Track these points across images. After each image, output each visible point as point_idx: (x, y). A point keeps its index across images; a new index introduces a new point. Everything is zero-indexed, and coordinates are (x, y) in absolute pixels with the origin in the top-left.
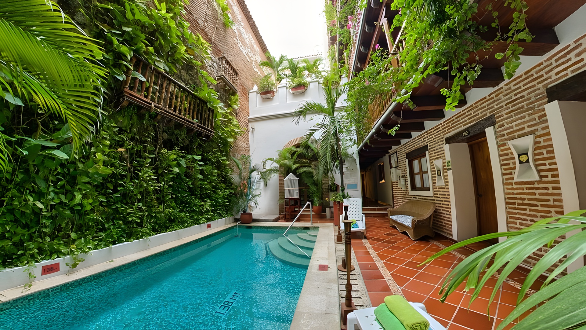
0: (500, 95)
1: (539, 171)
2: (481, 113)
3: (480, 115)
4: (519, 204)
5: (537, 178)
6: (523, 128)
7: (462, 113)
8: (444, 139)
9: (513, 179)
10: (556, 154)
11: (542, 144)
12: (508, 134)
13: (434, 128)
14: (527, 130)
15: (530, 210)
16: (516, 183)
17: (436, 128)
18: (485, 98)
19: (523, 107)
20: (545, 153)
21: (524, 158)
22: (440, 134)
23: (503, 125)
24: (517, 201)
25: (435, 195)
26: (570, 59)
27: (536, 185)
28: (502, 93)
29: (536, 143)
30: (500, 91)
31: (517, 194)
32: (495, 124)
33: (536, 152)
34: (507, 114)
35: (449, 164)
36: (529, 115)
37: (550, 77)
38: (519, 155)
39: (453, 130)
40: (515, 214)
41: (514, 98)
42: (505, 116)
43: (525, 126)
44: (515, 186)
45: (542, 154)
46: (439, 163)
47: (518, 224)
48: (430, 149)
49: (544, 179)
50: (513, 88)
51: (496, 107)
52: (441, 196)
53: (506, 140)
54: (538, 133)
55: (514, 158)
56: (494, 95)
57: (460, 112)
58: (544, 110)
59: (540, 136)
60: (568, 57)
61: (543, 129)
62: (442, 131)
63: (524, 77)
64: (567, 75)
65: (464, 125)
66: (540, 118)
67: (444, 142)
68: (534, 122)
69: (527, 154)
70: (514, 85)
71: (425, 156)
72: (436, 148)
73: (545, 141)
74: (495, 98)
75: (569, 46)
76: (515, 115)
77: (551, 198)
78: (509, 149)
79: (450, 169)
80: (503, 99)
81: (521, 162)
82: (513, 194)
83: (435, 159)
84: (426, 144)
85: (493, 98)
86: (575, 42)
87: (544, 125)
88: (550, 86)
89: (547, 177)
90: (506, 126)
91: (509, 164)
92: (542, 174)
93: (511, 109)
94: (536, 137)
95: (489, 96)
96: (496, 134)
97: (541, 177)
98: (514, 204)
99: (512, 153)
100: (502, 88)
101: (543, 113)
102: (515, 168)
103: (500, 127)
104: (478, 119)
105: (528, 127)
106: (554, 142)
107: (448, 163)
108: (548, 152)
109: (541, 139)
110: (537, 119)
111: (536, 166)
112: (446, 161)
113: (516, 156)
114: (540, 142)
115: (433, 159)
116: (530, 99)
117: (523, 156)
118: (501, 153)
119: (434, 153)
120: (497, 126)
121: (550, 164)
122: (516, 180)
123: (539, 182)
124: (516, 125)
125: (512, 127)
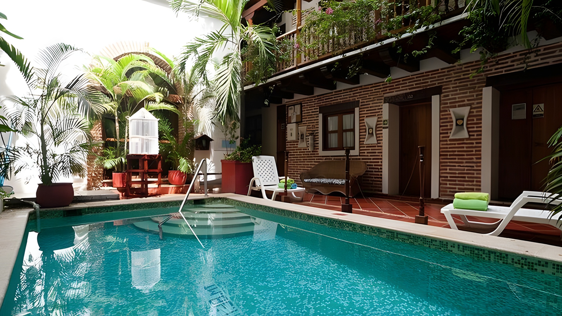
0: (451, 72)
1: (469, 132)
2: (431, 82)
3: (429, 83)
4: (450, 155)
5: (467, 136)
6: (464, 101)
7: (411, 77)
8: (383, 98)
9: (448, 137)
10: (483, 121)
11: (475, 114)
12: (450, 103)
13: (372, 84)
14: (466, 102)
15: (459, 159)
16: (450, 140)
17: (376, 85)
18: (438, 70)
19: (467, 85)
20: (475, 119)
21: (460, 122)
22: (379, 92)
23: (448, 96)
24: (448, 153)
25: (361, 154)
26: (507, 62)
27: (465, 141)
28: (453, 70)
29: (470, 112)
30: (452, 69)
31: (450, 148)
32: (442, 94)
33: (469, 118)
34: (453, 87)
35: (386, 122)
36: (470, 92)
37: (491, 70)
38: (457, 120)
39: (396, 91)
40: (447, 162)
41: (462, 77)
42: (452, 89)
43: (466, 99)
44: (449, 142)
45: (473, 120)
46: (372, 122)
47: (448, 170)
48: (361, 105)
49: (472, 137)
50: (464, 69)
51: (445, 80)
52: (369, 154)
53: (448, 107)
54: (473, 106)
55: (452, 122)
56: (446, 70)
57: (409, 76)
58: (482, 90)
59: (475, 108)
60: (507, 60)
61: (478, 103)
62: (382, 90)
63: (474, 64)
64: (502, 72)
65: (409, 89)
66: (477, 95)
67: (383, 101)
68: (473, 98)
69: (463, 119)
70: (465, 68)
71: (353, 112)
72: (371, 105)
73: (477, 112)
74: (446, 73)
75: (510, 54)
76: (460, 90)
77: (474, 149)
78: (450, 114)
79: (386, 128)
80: (453, 75)
81: (457, 125)
82: (447, 148)
83: (367, 116)
84: (357, 100)
85: (444, 72)
86: (514, 53)
87: (479, 101)
88: (489, 76)
89: (474, 135)
90: (450, 97)
91: (447, 126)
92: (471, 134)
93: (458, 85)
94: (471, 109)
95: (442, 69)
96: (440, 101)
97: (470, 135)
98: (447, 155)
99: (451, 118)
100: (455, 66)
101: (480, 93)
102: (451, 129)
103: (445, 96)
104: (426, 86)
105: (468, 100)
106: (483, 113)
107: (384, 121)
108: (477, 120)
109: (475, 110)
110: (475, 96)
111: (467, 128)
112: (383, 119)
113: (454, 119)
114: (473, 112)
115: (364, 116)
116: (474, 80)
117: (460, 121)
118: (442, 117)
119: (367, 111)
120: (442, 95)
121: (477, 127)
122: (451, 138)
123: (467, 139)
124: (459, 98)
125: (455, 98)
